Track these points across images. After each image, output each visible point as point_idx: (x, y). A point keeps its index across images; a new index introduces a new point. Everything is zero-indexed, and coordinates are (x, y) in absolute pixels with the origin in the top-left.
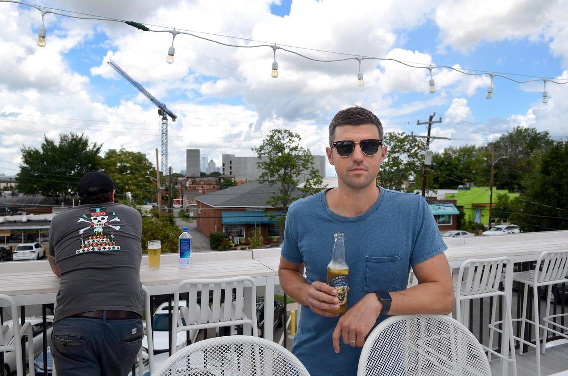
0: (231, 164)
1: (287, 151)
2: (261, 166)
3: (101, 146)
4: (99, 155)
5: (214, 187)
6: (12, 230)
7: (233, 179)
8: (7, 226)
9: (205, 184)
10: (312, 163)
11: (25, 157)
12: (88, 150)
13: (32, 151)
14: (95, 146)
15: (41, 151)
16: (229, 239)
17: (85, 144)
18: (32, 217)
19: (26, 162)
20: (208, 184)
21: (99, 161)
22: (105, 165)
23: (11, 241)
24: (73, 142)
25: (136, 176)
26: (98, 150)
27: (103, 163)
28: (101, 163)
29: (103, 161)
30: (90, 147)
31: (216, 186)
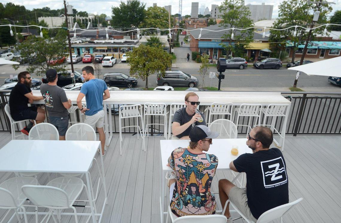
0: (216, 10)
1: (235, 9)
2: (220, 17)
3: (146, 4)
4: (145, 9)
5: (204, 24)
6: (107, 47)
7: (214, 20)
8: (106, 45)
9: (199, 22)
10: (249, 15)
11: (113, 11)
12: (139, 7)
13: (116, 8)
14: (143, 5)
15: (120, 8)
16: (201, 56)
17: (139, 3)
18: (116, 41)
19: (114, 13)
20: (201, 22)
21: (145, 12)
22: (147, 14)
23: (108, 51)
24: (133, 3)
25: (162, 20)
26: (144, 7)
27: (146, 14)
28: (146, 13)
29: (147, 12)
30: (141, 5)
31: (205, 24)
